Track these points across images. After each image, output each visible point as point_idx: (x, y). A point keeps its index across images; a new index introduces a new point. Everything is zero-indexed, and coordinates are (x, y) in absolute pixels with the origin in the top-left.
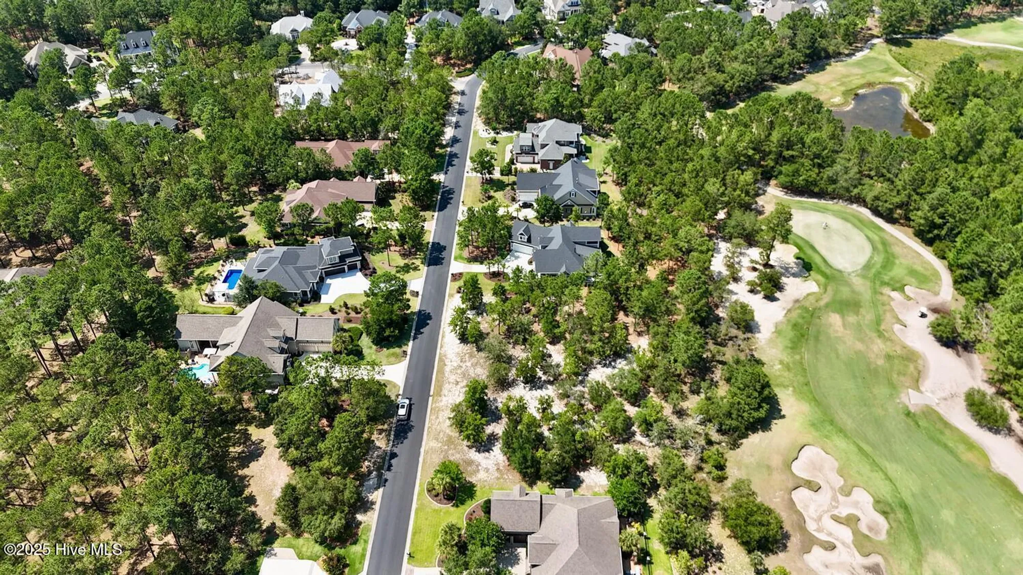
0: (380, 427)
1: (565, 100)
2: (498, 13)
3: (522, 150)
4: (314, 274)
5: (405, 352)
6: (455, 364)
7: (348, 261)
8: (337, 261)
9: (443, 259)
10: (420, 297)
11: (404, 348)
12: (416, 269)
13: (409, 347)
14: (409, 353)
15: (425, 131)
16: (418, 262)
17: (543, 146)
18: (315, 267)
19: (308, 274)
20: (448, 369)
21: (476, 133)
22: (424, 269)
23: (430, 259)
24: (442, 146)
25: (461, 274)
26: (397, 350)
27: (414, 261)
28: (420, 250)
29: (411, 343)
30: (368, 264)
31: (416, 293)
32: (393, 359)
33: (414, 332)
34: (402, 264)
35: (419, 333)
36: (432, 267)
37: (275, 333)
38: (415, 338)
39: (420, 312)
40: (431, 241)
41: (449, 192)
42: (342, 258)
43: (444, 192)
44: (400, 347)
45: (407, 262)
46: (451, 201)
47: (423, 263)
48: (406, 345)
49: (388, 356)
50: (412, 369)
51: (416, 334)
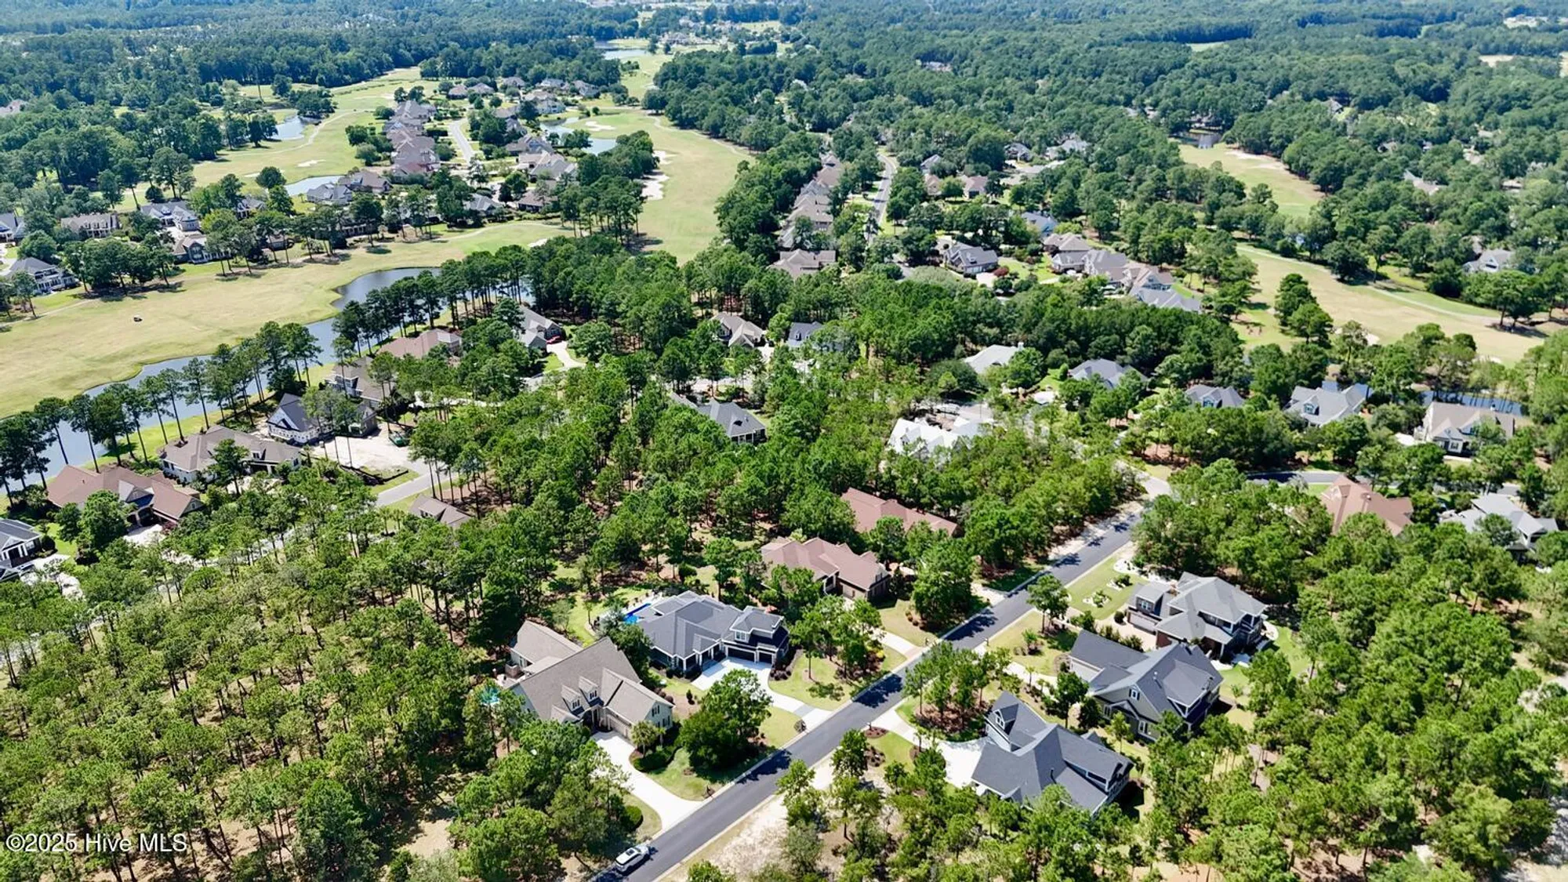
0: (589, 863)
1: (1264, 558)
2: (1317, 412)
3: (1139, 605)
4: (704, 644)
5: (709, 792)
6: (750, 841)
7: (760, 646)
8: (746, 640)
9: (883, 701)
10: (804, 733)
11: (714, 787)
12: (836, 697)
13: (720, 789)
14: (715, 795)
15: (999, 526)
16: (848, 690)
17: (1174, 612)
18: (718, 636)
19: (698, 639)
20: (736, 841)
21: (1113, 561)
22: (847, 701)
23: (867, 694)
24: (1044, 560)
25: (884, 731)
26: (706, 783)
27: (844, 686)
28: (865, 675)
29: (730, 785)
30: (788, 664)
31: (801, 727)
32: (691, 792)
33: (749, 772)
34: (826, 683)
35: (754, 777)
36: (859, 704)
37: (588, 686)
38: (742, 781)
39: (783, 752)
40: (894, 672)
41: (986, 622)
42: (755, 639)
43: (979, 619)
44: (713, 781)
45: (835, 682)
46: (976, 634)
47: (852, 694)
48: (724, 784)
49: (688, 786)
50: (697, 817)
51: (748, 777)
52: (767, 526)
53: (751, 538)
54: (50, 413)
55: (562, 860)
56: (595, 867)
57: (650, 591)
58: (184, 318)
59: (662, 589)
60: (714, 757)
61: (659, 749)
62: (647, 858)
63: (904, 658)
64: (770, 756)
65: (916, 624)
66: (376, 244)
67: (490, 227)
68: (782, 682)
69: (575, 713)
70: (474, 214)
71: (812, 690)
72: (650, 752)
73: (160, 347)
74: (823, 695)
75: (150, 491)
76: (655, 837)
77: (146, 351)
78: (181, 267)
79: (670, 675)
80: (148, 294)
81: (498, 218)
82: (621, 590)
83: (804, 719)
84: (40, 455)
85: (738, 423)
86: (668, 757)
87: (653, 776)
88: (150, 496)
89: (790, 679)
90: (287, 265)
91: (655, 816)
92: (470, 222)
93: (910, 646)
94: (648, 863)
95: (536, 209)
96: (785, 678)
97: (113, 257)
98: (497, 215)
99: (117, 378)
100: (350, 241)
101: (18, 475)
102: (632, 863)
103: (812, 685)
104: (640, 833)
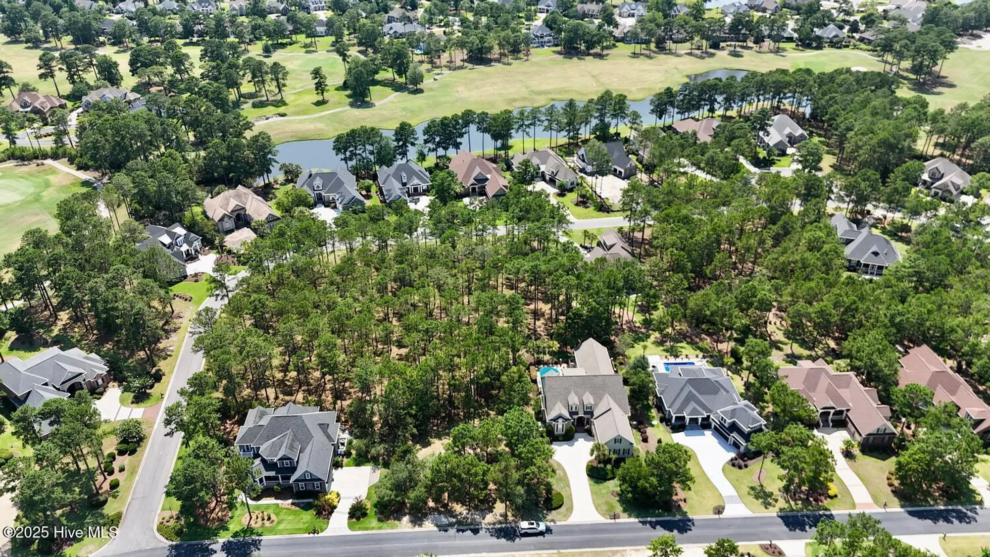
0: (509, 514)
4: (694, 411)
5: (615, 517)
7: (735, 434)
8: (726, 425)
9: (803, 530)
10: (717, 516)
11: (622, 515)
12: (767, 505)
13: (626, 519)
14: (617, 521)
18: (710, 412)
22: (772, 512)
23: (794, 516)
25: (781, 553)
26: (619, 509)
27: (781, 500)
28: (806, 502)
29: (633, 520)
30: (751, 459)
31: (719, 510)
32: (605, 508)
33: (654, 519)
34: (768, 489)
35: (653, 525)
36: (780, 520)
37: (589, 399)
38: (644, 523)
39: (690, 520)
40: (834, 512)
41: (962, 517)
42: (734, 427)
43: (959, 511)
44: (625, 511)
45: (776, 493)
46: (941, 523)
47: (781, 510)
48: (630, 516)
49: (607, 503)
50: (594, 529)
51: (650, 523)
52: (832, 344)
53: (811, 349)
54: (467, 118)
55: (498, 501)
56: (510, 518)
57: (701, 355)
58: (593, 76)
59: (711, 357)
60: (630, 495)
61: (609, 467)
62: (541, 533)
63: (854, 506)
64: (678, 517)
65: (890, 485)
66: (738, 49)
67: (827, 51)
68: (736, 470)
69: (571, 414)
70: (819, 38)
71: (752, 488)
72: (602, 465)
73: (568, 91)
74: (757, 497)
75: (489, 176)
76: (558, 523)
77: (560, 93)
78: (617, 44)
79: (662, 420)
80: (587, 58)
81: (836, 44)
82: (684, 344)
83: (727, 506)
84: (459, 140)
85: (876, 254)
86: (610, 476)
87: (592, 483)
88: (487, 179)
89: (744, 470)
90: (672, 54)
91: (570, 509)
92: (814, 45)
93: (869, 499)
94: (540, 538)
95: (870, 42)
96: (740, 468)
97: (576, 34)
98: (837, 43)
99: (536, 105)
100: (722, 44)
101: (446, 149)
102: (529, 531)
103: (756, 484)
104: (553, 515)
